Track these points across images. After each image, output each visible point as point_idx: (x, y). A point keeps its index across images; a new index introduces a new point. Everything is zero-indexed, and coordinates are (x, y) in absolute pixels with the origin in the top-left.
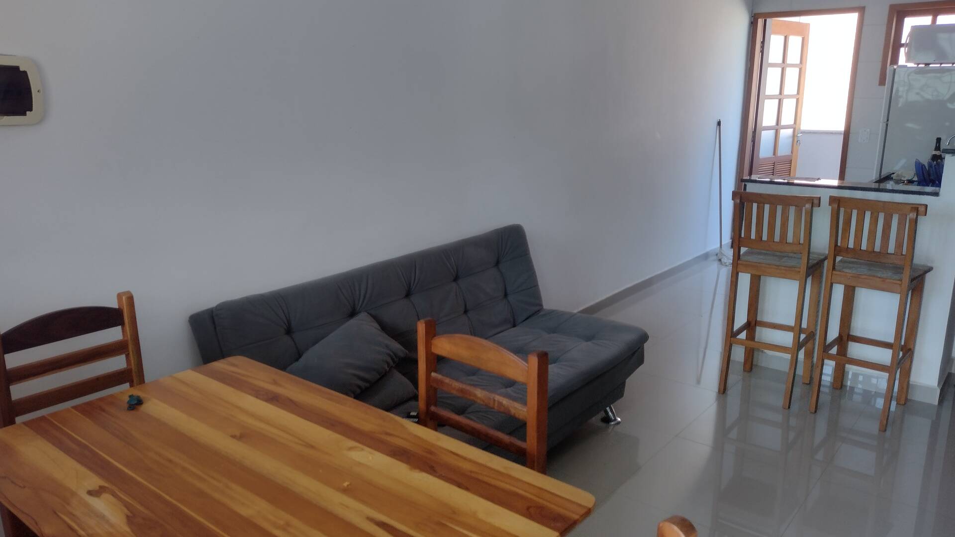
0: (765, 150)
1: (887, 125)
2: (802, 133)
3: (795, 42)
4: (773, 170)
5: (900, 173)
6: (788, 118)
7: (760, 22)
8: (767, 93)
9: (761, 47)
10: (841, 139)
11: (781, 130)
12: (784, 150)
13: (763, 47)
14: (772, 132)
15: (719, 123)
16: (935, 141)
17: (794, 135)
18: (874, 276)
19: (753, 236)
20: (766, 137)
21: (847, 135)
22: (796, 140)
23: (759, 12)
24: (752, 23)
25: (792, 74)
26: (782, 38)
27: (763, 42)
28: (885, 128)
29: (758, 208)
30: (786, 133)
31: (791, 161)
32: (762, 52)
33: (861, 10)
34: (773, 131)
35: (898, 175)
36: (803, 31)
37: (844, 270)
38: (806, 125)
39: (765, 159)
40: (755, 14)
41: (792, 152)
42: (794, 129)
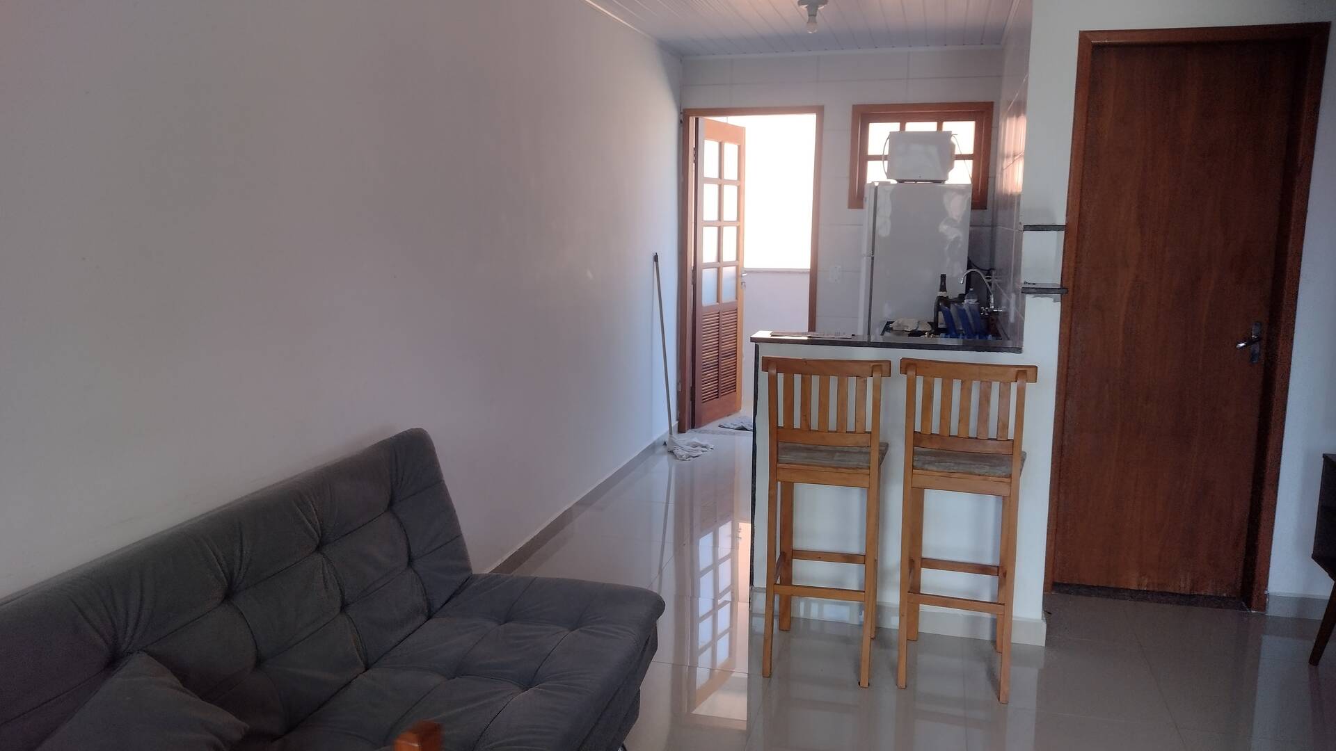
0: (707, 297)
1: (873, 258)
2: (746, 272)
3: (731, 149)
4: (718, 322)
5: (900, 321)
6: (729, 255)
7: (692, 120)
8: (705, 218)
9: (695, 155)
10: (806, 281)
11: (724, 268)
12: (728, 296)
13: (696, 155)
14: (714, 271)
15: (656, 258)
16: (940, 278)
17: (738, 276)
18: (971, 473)
19: (797, 425)
20: (708, 276)
21: (814, 274)
22: (740, 282)
23: (689, 107)
24: (681, 121)
25: (730, 192)
26: (716, 145)
27: (696, 149)
28: (870, 264)
29: (803, 380)
30: (729, 272)
31: (736, 310)
32: (696, 162)
33: (819, 110)
34: (712, 269)
35: (899, 325)
36: (737, 136)
37: (926, 466)
38: (749, 263)
39: (709, 307)
40: (684, 110)
41: (737, 298)
42: (737, 267)
